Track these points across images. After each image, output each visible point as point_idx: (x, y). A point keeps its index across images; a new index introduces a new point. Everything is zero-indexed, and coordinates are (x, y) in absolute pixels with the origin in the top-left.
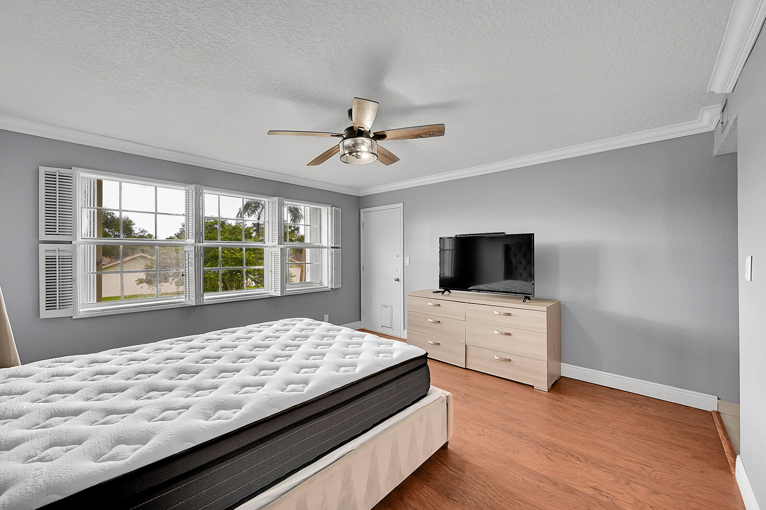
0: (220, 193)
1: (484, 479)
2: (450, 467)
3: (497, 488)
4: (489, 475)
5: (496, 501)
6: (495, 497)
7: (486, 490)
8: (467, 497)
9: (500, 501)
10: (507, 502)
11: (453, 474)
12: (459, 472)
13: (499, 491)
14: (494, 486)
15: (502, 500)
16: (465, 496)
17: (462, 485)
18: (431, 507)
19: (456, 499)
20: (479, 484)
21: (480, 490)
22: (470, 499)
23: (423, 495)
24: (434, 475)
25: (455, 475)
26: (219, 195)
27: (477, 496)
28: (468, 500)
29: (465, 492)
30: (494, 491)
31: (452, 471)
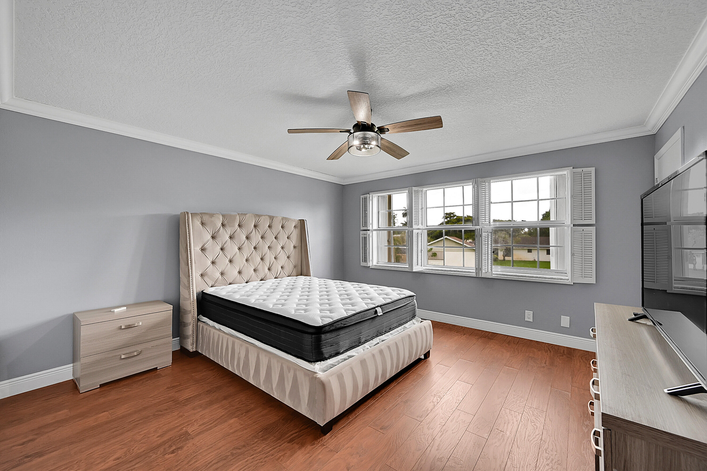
0: (445, 187)
1: (275, 455)
2: (297, 434)
3: (262, 462)
4: (280, 460)
5: (248, 458)
6: (253, 458)
7: (263, 454)
8: (261, 440)
9: (247, 461)
10: (244, 465)
11: (288, 435)
12: (289, 438)
13: (258, 463)
14: (265, 461)
15: (248, 462)
16: (261, 439)
17: (273, 439)
18: (259, 419)
19: (260, 433)
20: (271, 450)
21: (264, 450)
22: (257, 441)
23: (271, 416)
24: (289, 423)
25: (287, 436)
26: (444, 189)
27: (258, 446)
28: (256, 440)
29: (265, 439)
30: (260, 460)
31: (292, 435)
